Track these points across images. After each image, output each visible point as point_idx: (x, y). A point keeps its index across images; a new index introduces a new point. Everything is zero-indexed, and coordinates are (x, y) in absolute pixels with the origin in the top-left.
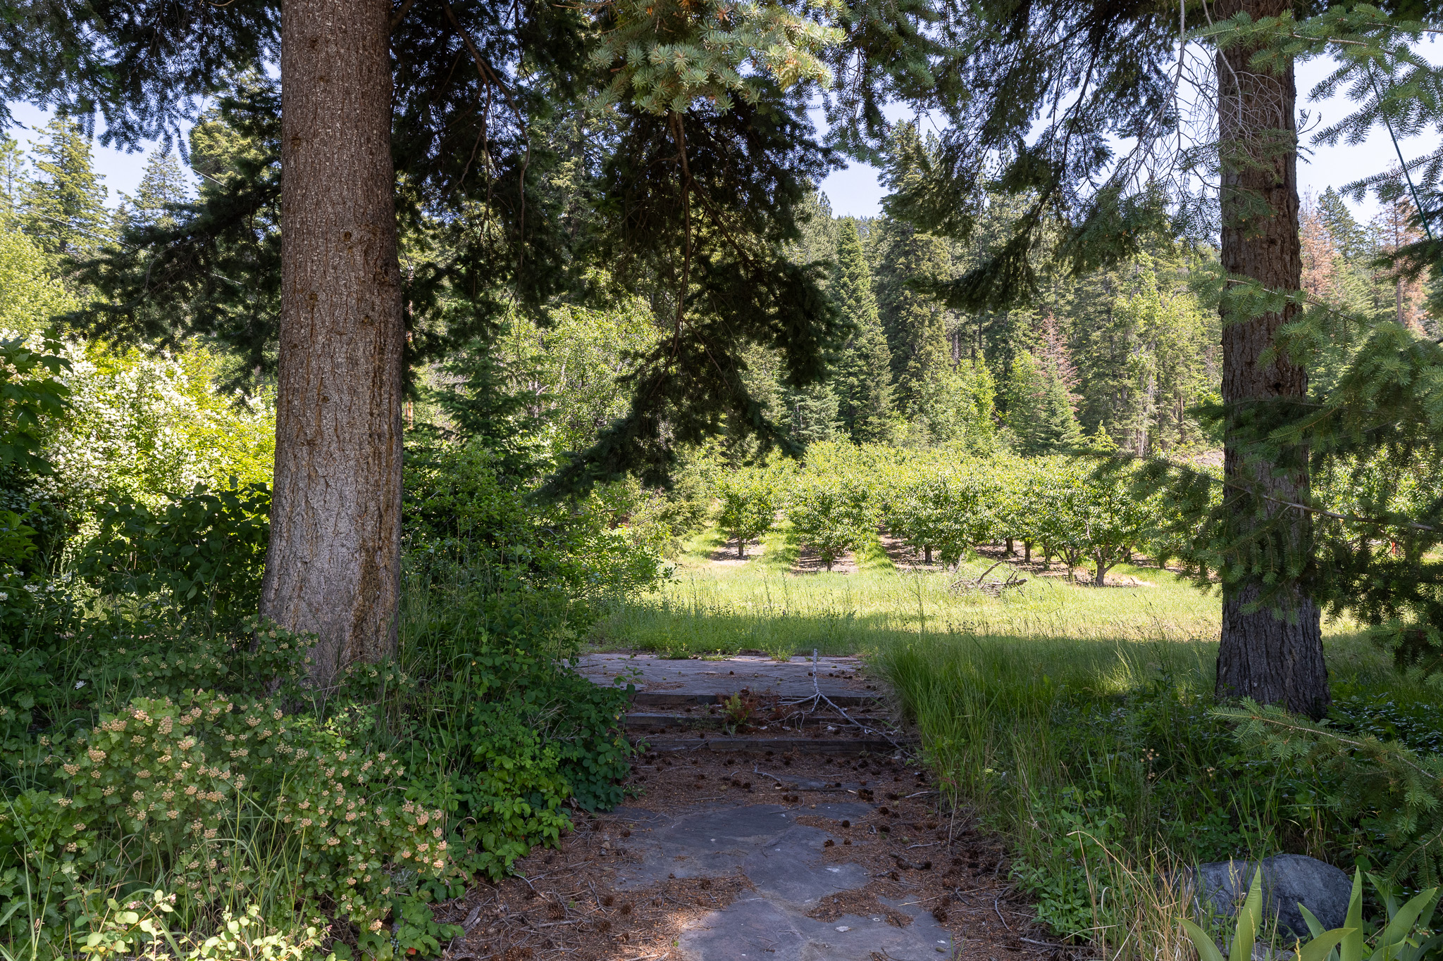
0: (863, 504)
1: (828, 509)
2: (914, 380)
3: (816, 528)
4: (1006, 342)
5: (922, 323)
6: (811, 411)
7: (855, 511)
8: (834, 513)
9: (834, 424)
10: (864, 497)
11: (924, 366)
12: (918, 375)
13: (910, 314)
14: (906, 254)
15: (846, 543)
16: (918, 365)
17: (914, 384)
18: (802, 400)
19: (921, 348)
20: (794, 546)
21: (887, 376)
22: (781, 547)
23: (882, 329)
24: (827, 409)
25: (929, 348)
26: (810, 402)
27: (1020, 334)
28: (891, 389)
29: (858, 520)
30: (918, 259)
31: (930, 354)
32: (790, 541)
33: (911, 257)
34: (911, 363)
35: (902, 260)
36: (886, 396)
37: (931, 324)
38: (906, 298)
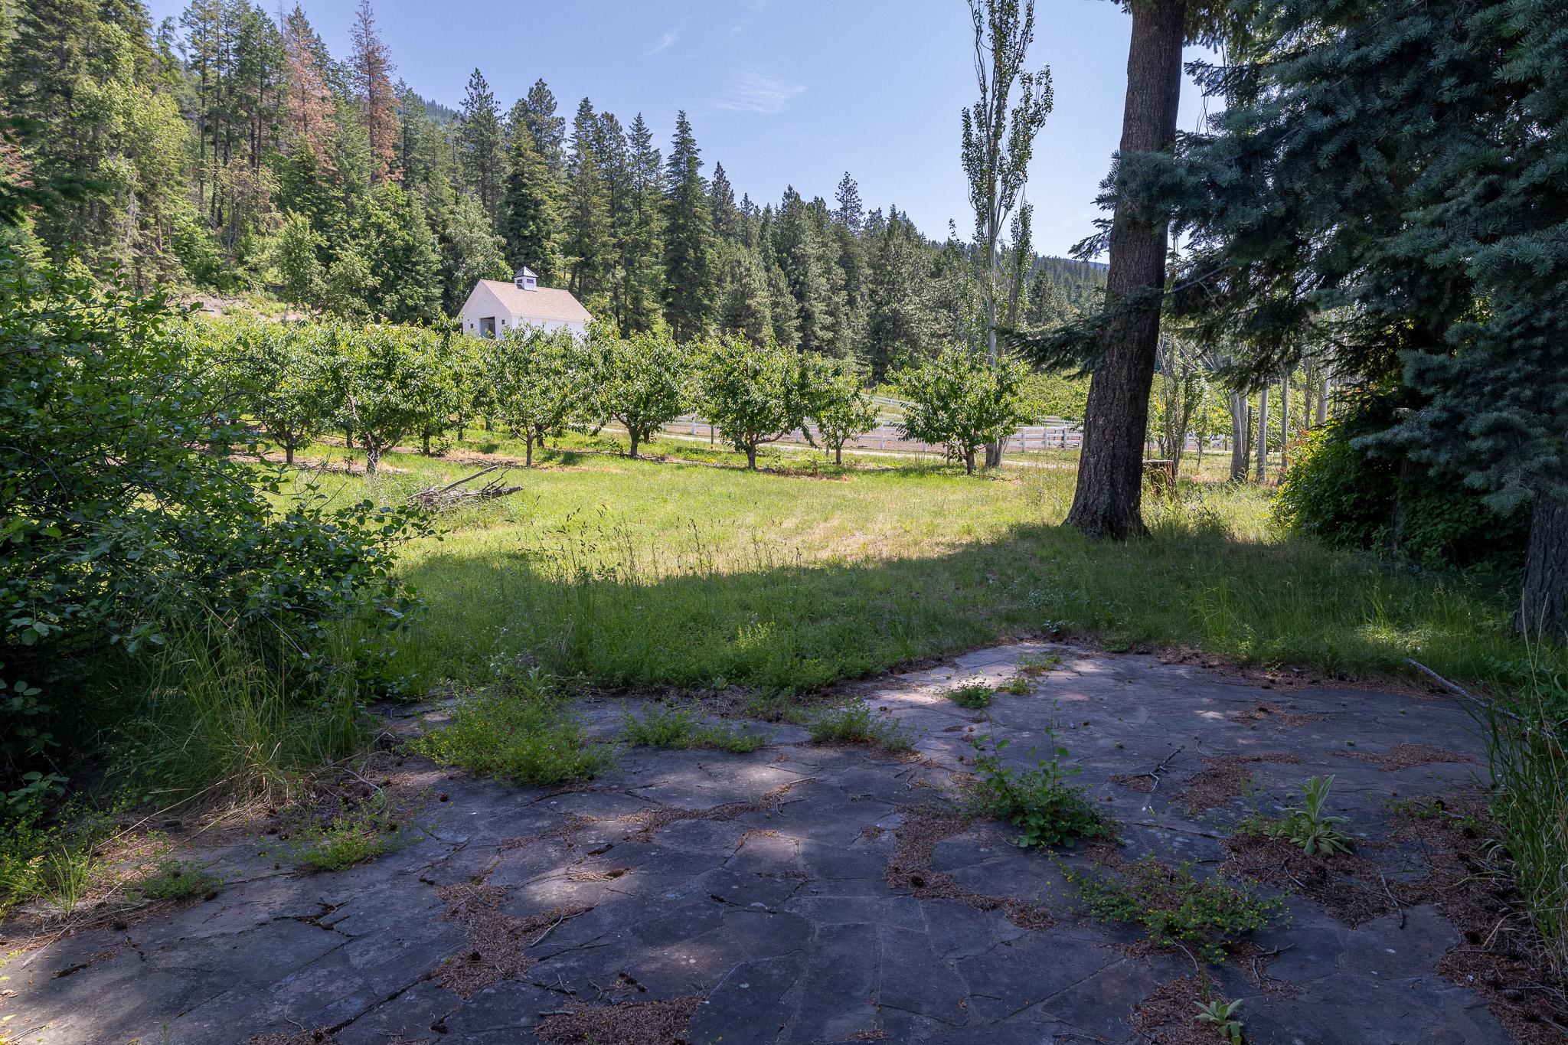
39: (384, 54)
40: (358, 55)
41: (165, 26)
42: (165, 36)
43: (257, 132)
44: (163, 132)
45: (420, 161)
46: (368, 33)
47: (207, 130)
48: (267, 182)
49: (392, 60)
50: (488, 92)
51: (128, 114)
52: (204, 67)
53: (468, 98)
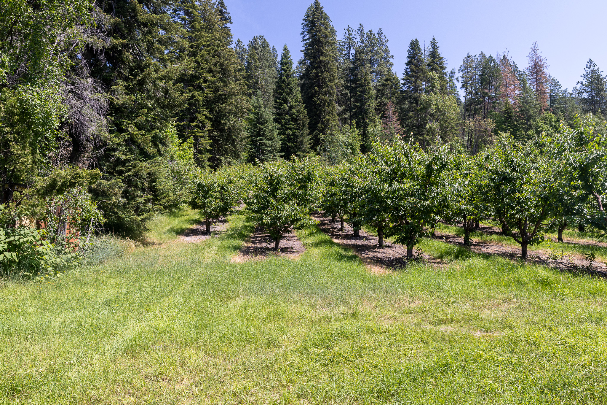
0: (309, 185)
1: (276, 189)
2: (321, 134)
3: (264, 208)
4: (364, 119)
5: (324, 104)
6: (267, 146)
7: (301, 192)
8: (280, 194)
9: (279, 154)
10: (309, 179)
11: (326, 127)
12: (323, 131)
13: (319, 99)
14: (316, 68)
15: (292, 222)
16: (323, 126)
17: (321, 136)
18: (261, 140)
19: (324, 118)
20: (250, 224)
21: (307, 131)
22: (241, 224)
23: (304, 105)
24: (275, 145)
25: (328, 117)
26: (265, 141)
27: (371, 115)
28: (309, 137)
29: (303, 200)
30: (322, 72)
31: (328, 120)
32: (248, 220)
33: (319, 70)
34: (319, 125)
35: (314, 71)
36: (307, 141)
37: (329, 105)
38: (316, 91)
39: (543, 62)
40: (531, 65)
41: (452, 73)
42: (452, 77)
43: (486, 106)
44: (450, 110)
45: (558, 108)
46: (536, 54)
47: (467, 110)
48: (490, 124)
49: (547, 63)
50: (596, 68)
51: (437, 105)
52: (467, 86)
53: (585, 73)
